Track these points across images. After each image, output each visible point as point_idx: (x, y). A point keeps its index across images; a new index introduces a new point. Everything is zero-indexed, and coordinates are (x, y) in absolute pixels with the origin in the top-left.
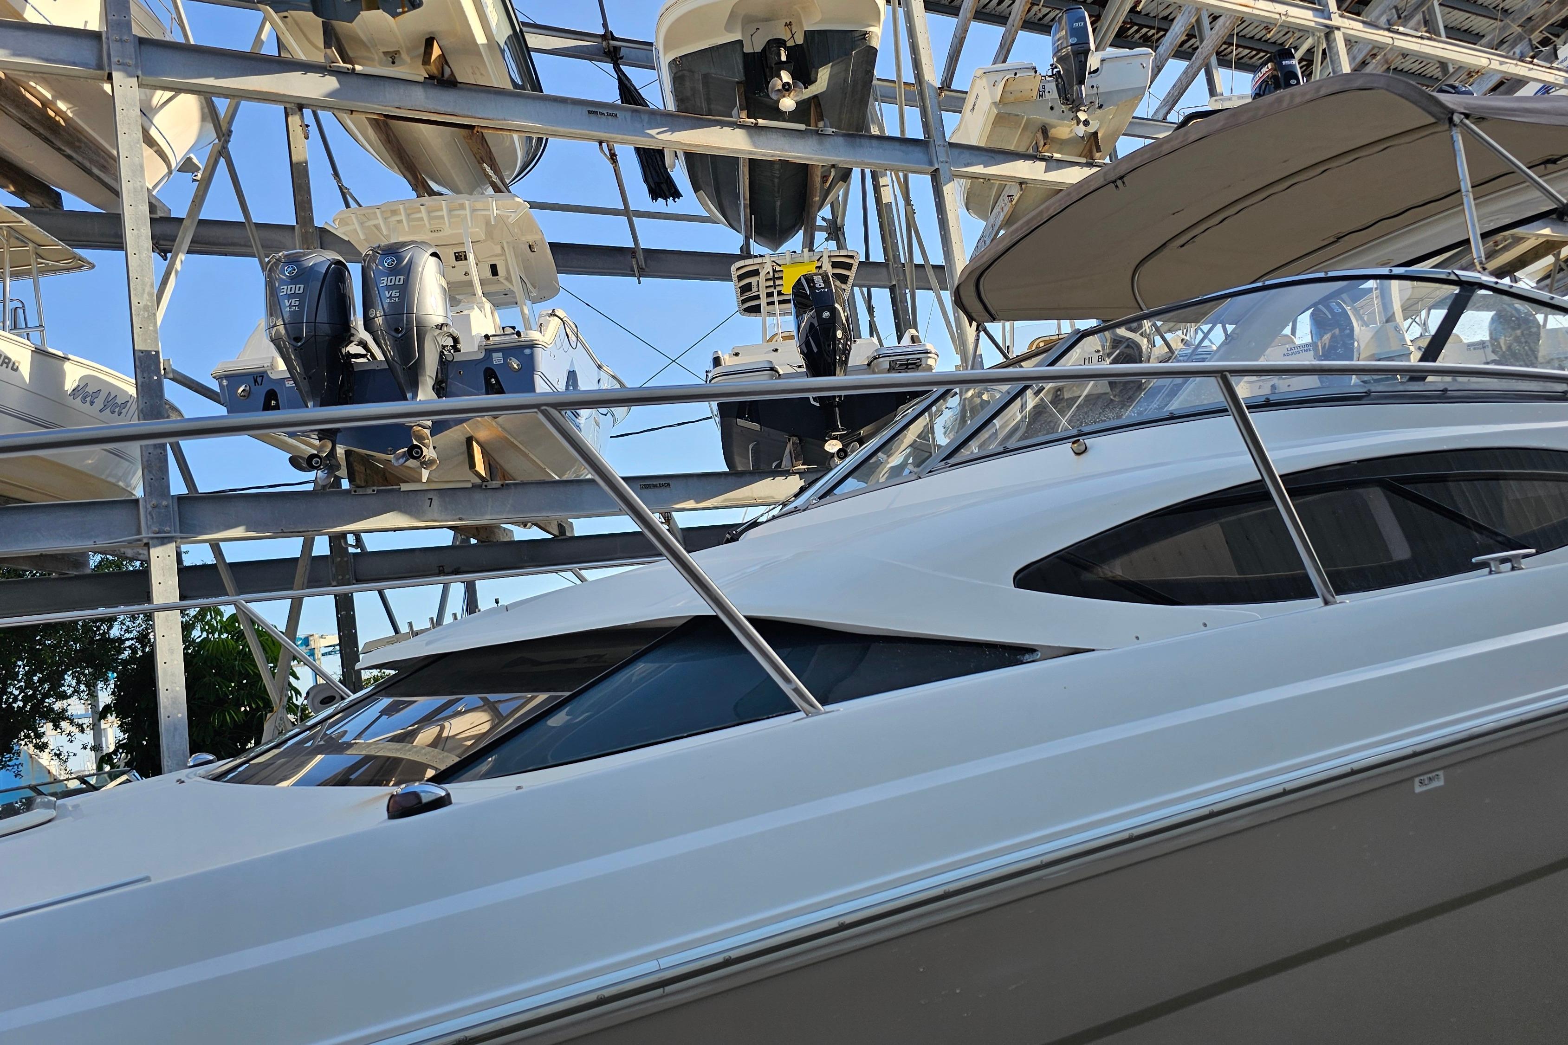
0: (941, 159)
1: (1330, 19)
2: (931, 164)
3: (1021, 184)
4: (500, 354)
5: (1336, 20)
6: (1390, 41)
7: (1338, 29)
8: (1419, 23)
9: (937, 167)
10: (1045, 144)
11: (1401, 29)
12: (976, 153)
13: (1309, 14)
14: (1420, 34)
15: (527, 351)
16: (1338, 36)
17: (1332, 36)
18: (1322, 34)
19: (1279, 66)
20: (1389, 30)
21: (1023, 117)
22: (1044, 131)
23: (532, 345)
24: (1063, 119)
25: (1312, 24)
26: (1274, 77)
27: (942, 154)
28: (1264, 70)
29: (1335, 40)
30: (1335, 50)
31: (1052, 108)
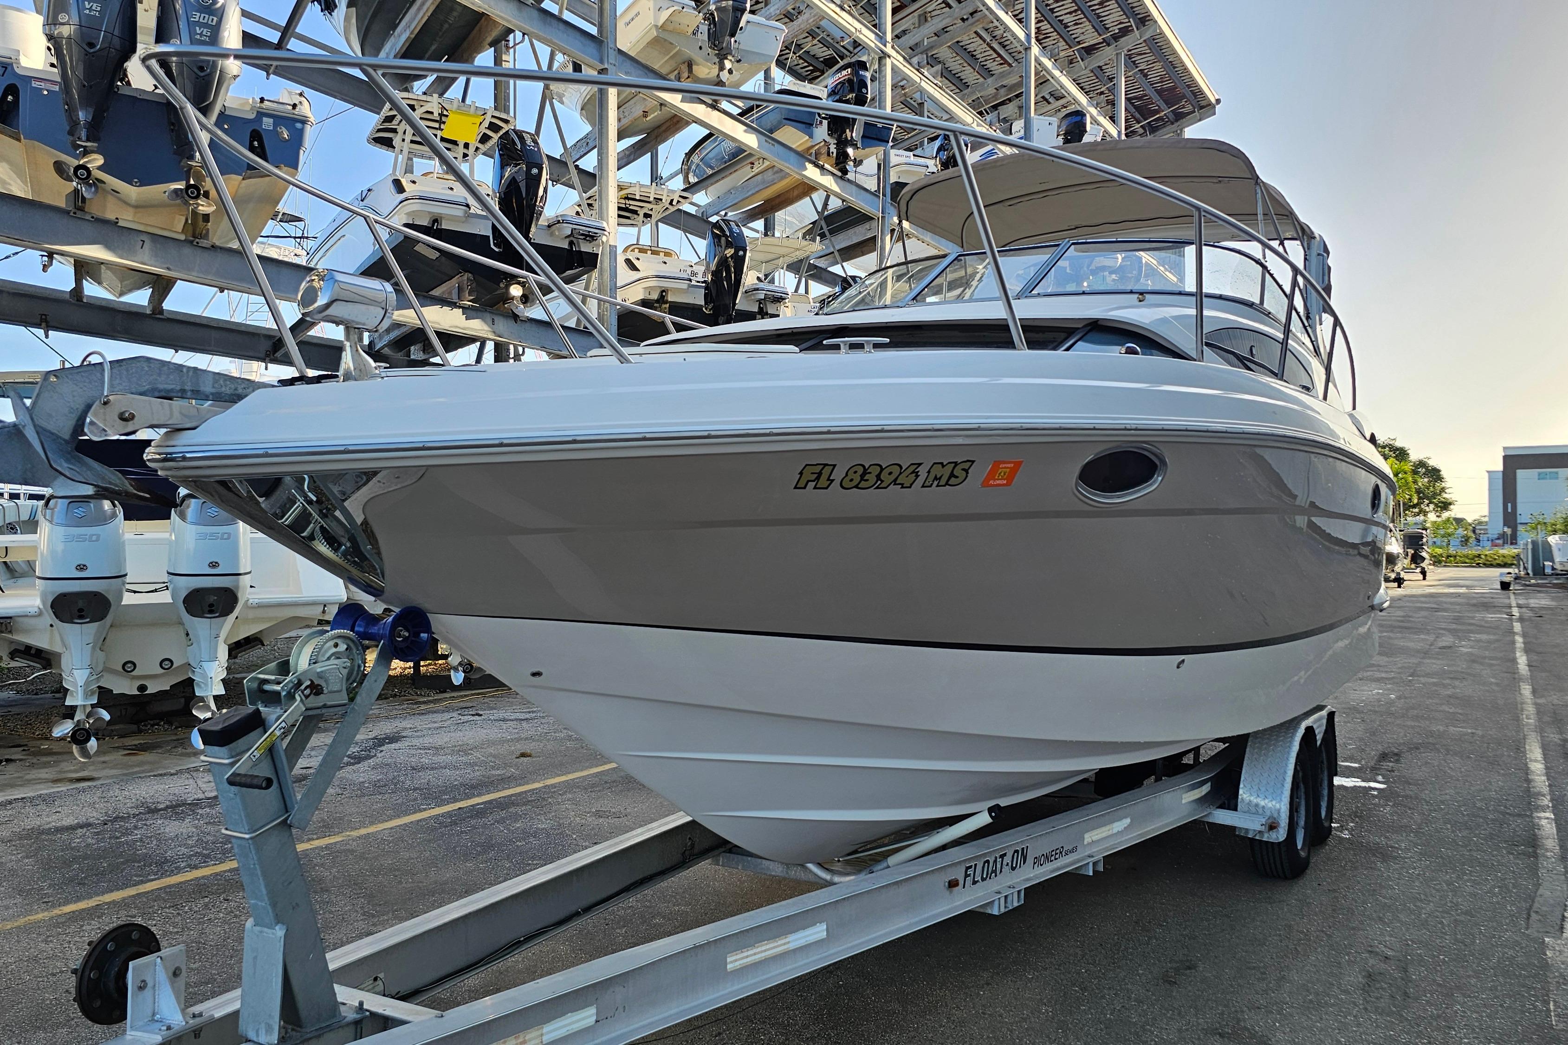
0: (610, 61)
1: (885, 46)
2: (602, 62)
3: (661, 105)
4: (271, 121)
5: (889, 49)
6: (918, 80)
7: (889, 57)
8: (937, 73)
9: (606, 66)
10: (688, 77)
11: (926, 73)
12: (635, 65)
13: (872, 36)
14: (936, 82)
15: (299, 125)
16: (888, 61)
17: (884, 61)
18: (877, 57)
19: (855, 73)
20: (918, 70)
21: (676, 47)
22: (690, 65)
23: (304, 121)
24: (707, 61)
25: (873, 45)
26: (850, 81)
27: (612, 56)
28: (844, 73)
29: (885, 65)
30: (883, 74)
31: (701, 48)
